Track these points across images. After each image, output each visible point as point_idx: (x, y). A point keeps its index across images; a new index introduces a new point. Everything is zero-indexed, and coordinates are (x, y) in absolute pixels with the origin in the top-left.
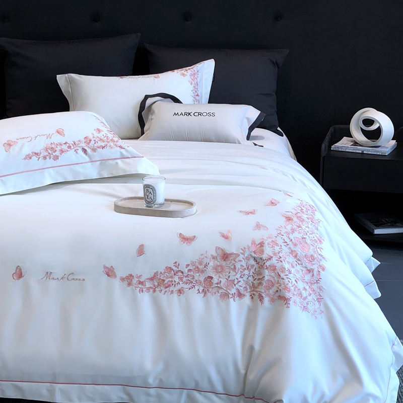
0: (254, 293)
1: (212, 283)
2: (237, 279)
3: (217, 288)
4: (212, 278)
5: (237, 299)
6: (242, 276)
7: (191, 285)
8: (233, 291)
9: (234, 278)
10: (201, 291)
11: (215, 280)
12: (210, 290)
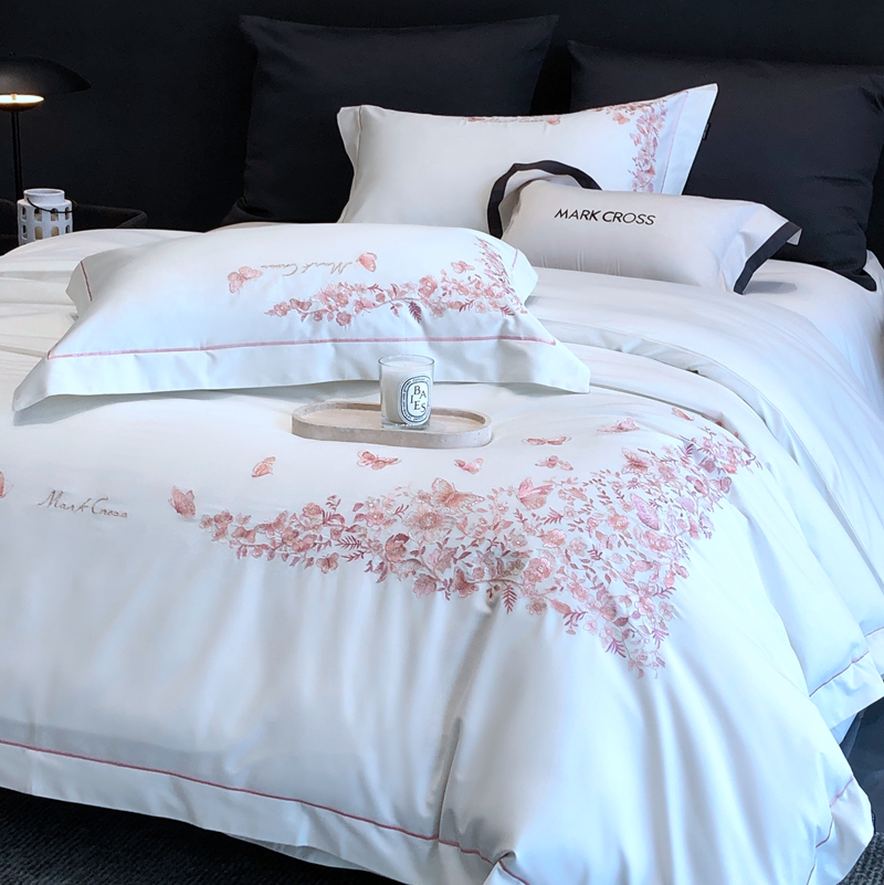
0: (499, 584)
1: (405, 549)
2: (464, 547)
3: (412, 564)
4: (406, 538)
5: (455, 594)
6: (477, 543)
7: (355, 550)
8: (449, 574)
9: (458, 544)
10: (375, 566)
11: (411, 546)
12: (397, 565)
